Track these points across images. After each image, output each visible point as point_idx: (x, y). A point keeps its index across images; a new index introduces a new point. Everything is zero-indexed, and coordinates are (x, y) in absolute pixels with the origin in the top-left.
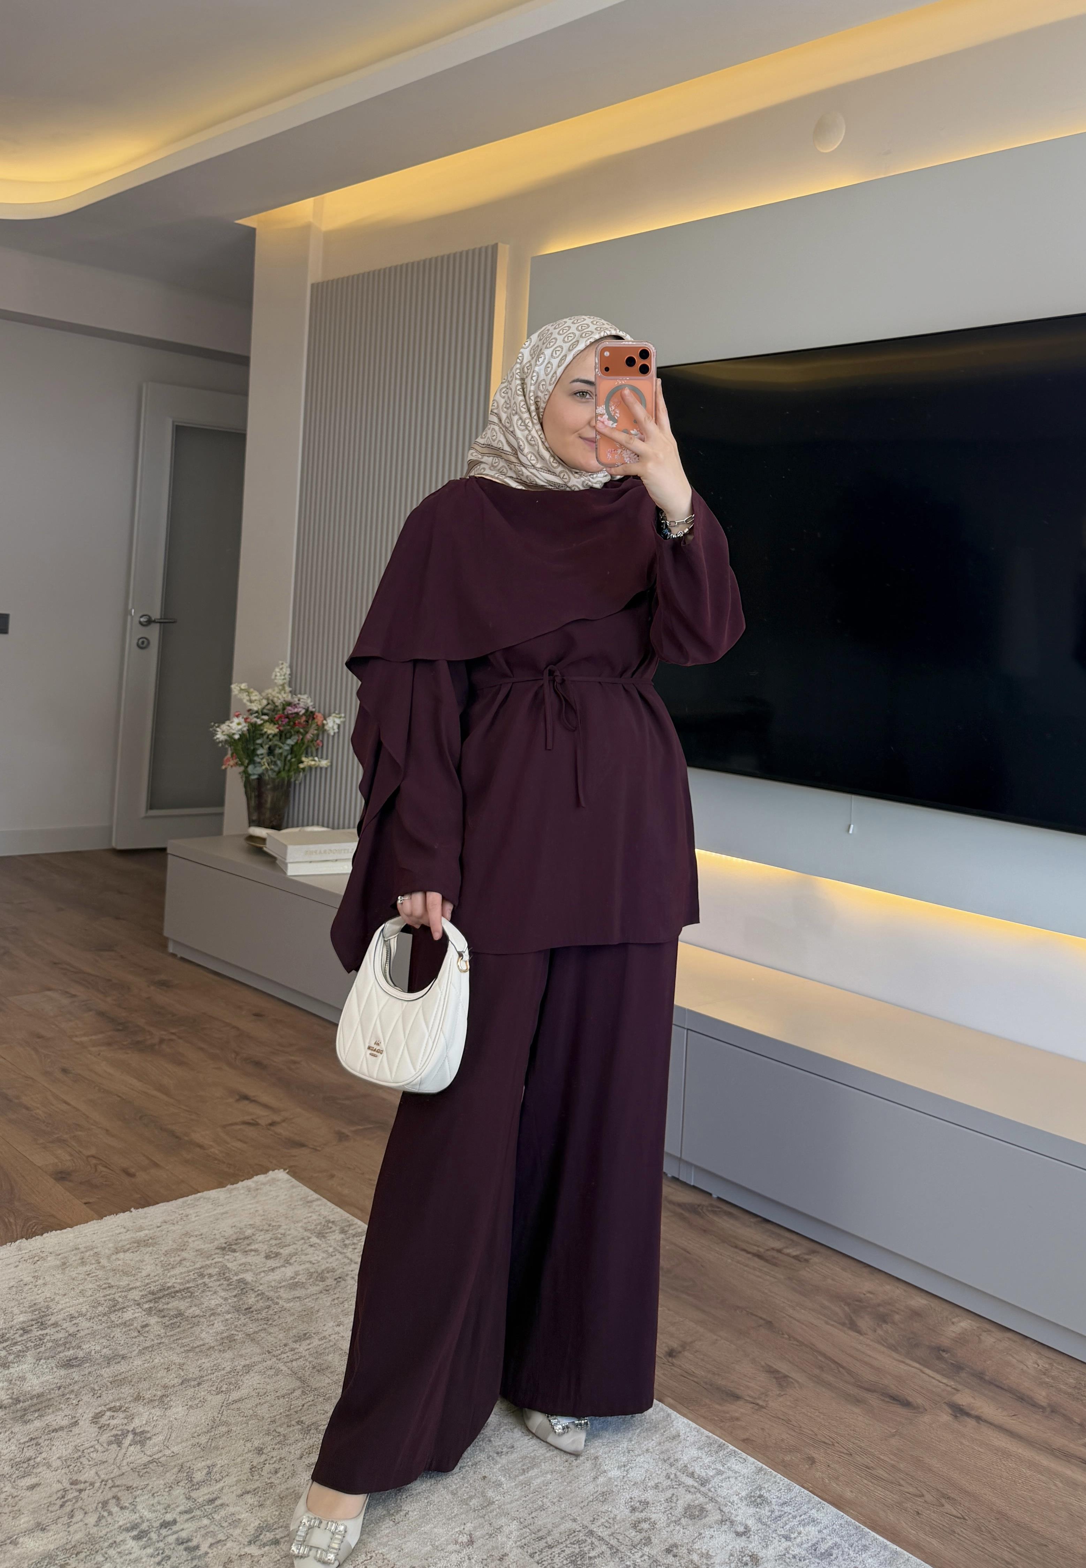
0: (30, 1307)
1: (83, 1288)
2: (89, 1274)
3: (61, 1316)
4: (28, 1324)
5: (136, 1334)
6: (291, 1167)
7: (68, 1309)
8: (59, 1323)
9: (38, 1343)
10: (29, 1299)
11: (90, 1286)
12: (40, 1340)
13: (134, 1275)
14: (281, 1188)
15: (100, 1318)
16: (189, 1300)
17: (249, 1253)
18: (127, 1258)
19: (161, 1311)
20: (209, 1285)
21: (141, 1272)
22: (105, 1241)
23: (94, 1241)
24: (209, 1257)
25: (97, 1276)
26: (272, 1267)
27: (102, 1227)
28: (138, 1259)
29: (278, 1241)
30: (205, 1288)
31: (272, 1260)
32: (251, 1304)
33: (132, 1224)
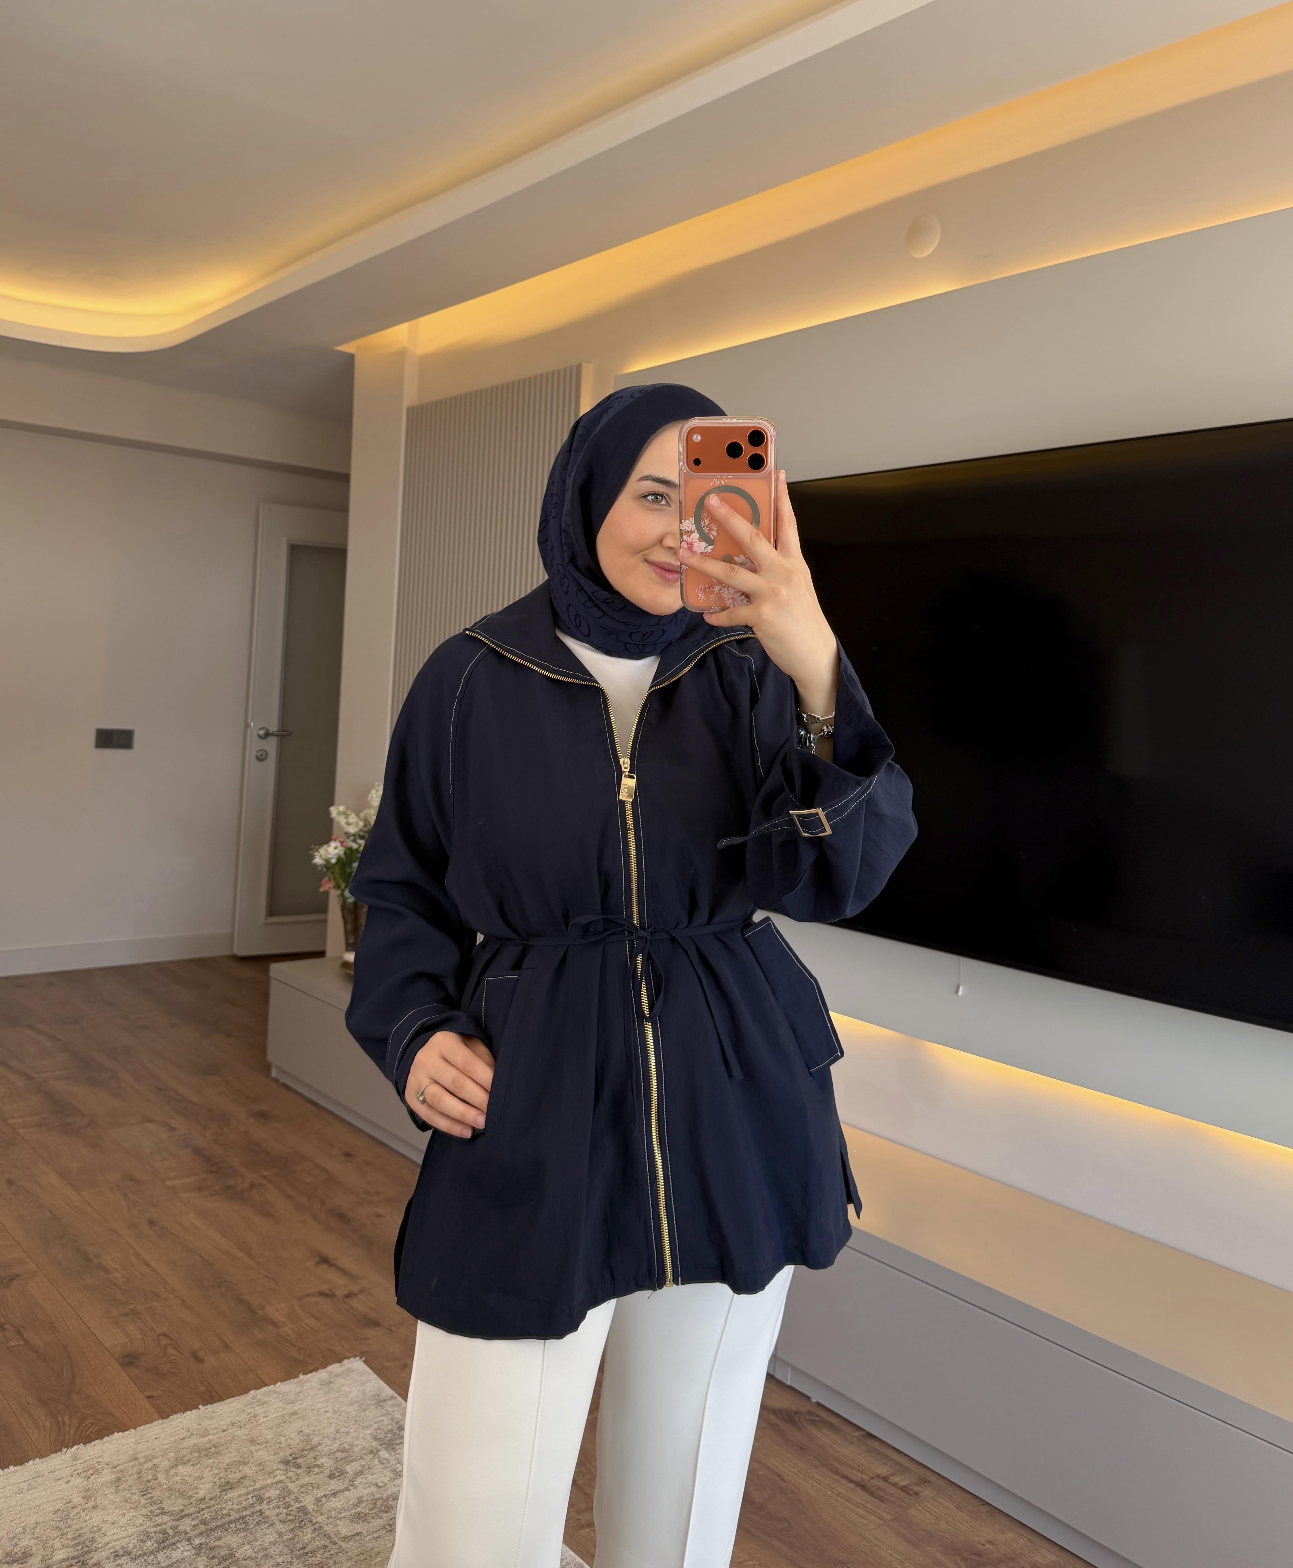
0: (74, 1539)
3: (104, 1554)
6: (367, 1354)
7: (113, 1544)
10: (74, 1528)
11: (143, 1511)
13: (190, 1497)
14: (356, 1382)
16: (243, 1535)
17: (313, 1469)
18: (186, 1473)
19: (212, 1549)
20: (266, 1514)
21: (198, 1493)
22: (166, 1449)
23: (154, 1449)
24: (271, 1473)
25: (152, 1497)
26: (335, 1491)
27: (166, 1429)
28: (196, 1475)
29: (344, 1455)
30: (261, 1518)
31: (336, 1480)
32: (306, 1543)
33: (197, 1427)
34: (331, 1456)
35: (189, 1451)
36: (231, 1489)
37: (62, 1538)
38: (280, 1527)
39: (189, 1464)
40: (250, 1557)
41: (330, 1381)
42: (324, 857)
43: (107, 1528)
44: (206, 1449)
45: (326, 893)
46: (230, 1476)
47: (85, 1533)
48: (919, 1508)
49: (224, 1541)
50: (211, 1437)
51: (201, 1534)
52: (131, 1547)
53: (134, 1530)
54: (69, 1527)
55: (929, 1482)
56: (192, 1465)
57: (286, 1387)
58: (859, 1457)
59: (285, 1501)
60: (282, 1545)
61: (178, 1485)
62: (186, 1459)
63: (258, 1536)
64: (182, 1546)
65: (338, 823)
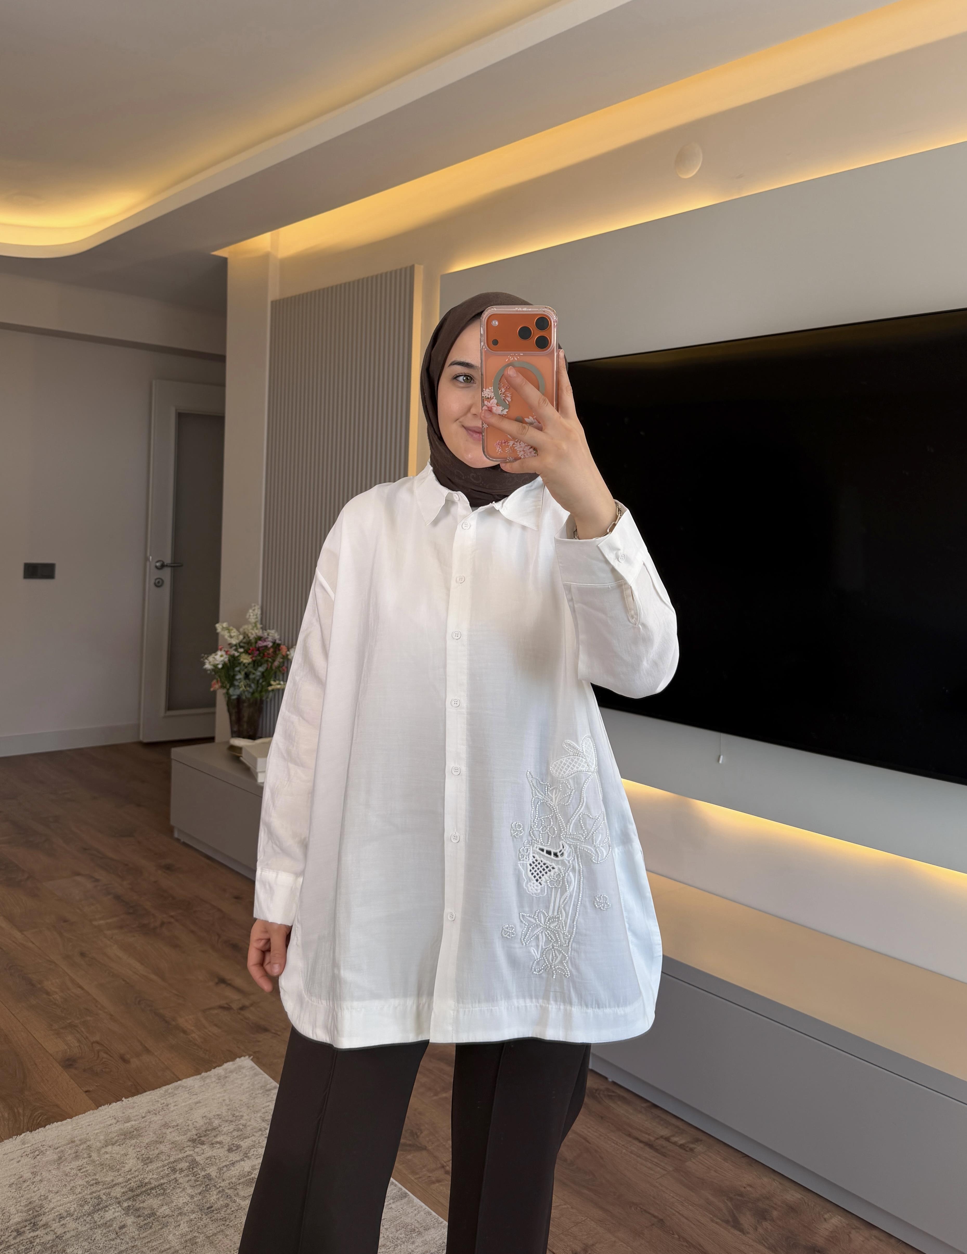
0: (26, 1206)
1: (73, 1184)
2: (80, 1170)
3: (51, 1216)
4: (22, 1225)
5: (113, 1236)
6: (255, 1052)
7: (58, 1208)
8: (49, 1223)
9: (27, 1246)
10: (25, 1197)
11: (81, 1182)
12: (31, 1243)
13: (118, 1170)
14: (246, 1076)
15: (85, 1218)
16: (161, 1198)
17: (215, 1145)
18: (114, 1152)
19: (138, 1210)
20: (179, 1181)
21: (124, 1167)
22: (97, 1133)
23: (88, 1134)
24: (182, 1150)
25: (87, 1171)
26: (233, 1161)
27: (96, 1118)
28: (123, 1152)
29: (239, 1133)
30: (176, 1185)
31: (233, 1153)
32: (212, 1203)
33: (121, 1115)
34: (230, 1135)
35: (116, 1134)
36: (151, 1162)
37: (16, 1205)
38: (190, 1191)
39: (117, 1144)
40: (168, 1215)
41: (227, 1075)
42: (212, 663)
43: (52, 1196)
44: (130, 1133)
45: (215, 692)
46: (151, 1153)
47: (35, 1201)
48: (694, 1161)
49: (147, 1203)
50: (133, 1123)
51: (129, 1199)
52: (72, 1211)
53: (74, 1197)
54: (22, 1197)
55: (701, 1141)
56: (119, 1145)
57: (192, 1082)
58: (646, 1123)
59: (194, 1171)
60: (193, 1204)
61: (108, 1160)
62: (114, 1140)
63: (174, 1198)
64: (113, 1208)
65: (223, 636)
